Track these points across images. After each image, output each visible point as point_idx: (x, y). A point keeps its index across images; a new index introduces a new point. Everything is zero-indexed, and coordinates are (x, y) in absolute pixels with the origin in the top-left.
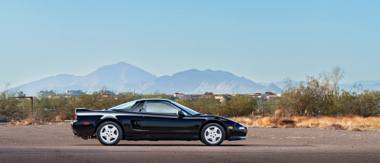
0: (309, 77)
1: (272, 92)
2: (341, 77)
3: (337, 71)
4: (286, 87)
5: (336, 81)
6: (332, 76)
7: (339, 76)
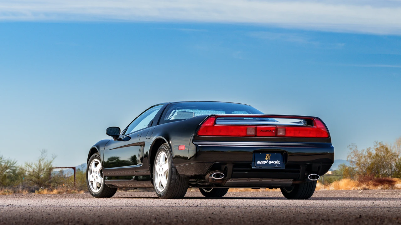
0: (377, 142)
3: (399, 142)
5: (399, 152)
6: (394, 147)
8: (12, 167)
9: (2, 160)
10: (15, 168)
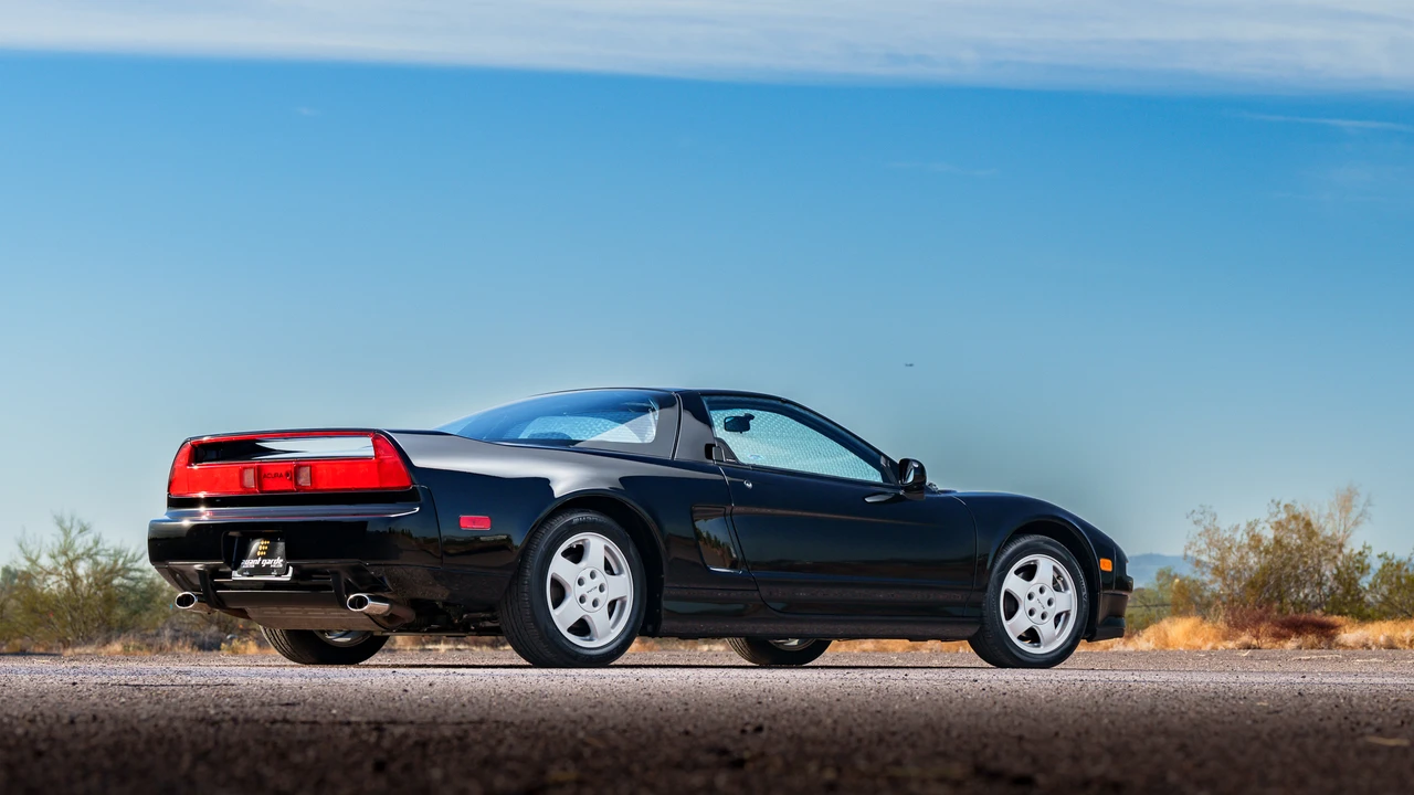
2: (1360, 519)
3: (1346, 501)
5: (1345, 532)
6: (1331, 516)
7: (1353, 515)
8: (130, 570)
9: (100, 546)
10: (138, 574)
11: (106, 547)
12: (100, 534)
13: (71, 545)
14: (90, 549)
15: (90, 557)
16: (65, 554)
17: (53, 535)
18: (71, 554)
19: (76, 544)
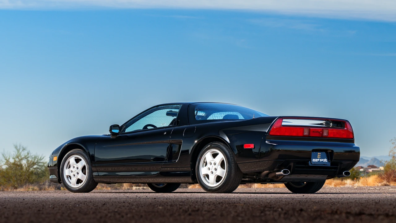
1: (375, 165)
4: (394, 148)
10: (42, 164)
11: (31, 155)
12: (29, 151)
13: (20, 155)
14: (26, 156)
15: (26, 158)
16: (18, 157)
17: (14, 151)
18: (20, 158)
19: (22, 155)
